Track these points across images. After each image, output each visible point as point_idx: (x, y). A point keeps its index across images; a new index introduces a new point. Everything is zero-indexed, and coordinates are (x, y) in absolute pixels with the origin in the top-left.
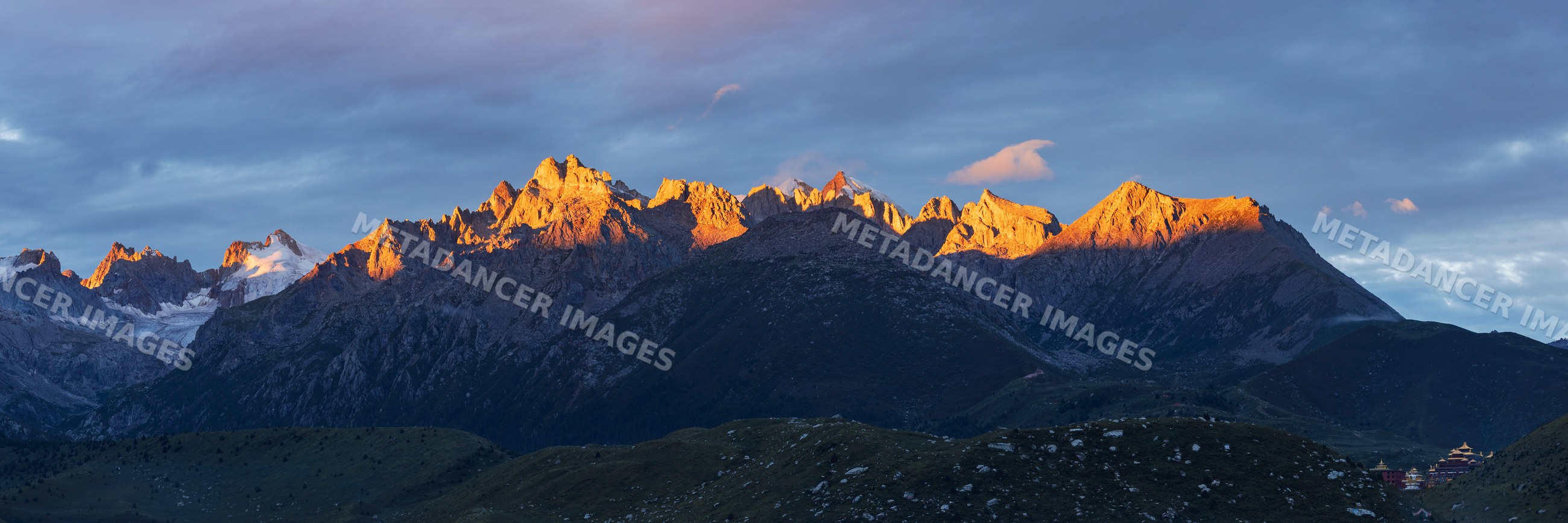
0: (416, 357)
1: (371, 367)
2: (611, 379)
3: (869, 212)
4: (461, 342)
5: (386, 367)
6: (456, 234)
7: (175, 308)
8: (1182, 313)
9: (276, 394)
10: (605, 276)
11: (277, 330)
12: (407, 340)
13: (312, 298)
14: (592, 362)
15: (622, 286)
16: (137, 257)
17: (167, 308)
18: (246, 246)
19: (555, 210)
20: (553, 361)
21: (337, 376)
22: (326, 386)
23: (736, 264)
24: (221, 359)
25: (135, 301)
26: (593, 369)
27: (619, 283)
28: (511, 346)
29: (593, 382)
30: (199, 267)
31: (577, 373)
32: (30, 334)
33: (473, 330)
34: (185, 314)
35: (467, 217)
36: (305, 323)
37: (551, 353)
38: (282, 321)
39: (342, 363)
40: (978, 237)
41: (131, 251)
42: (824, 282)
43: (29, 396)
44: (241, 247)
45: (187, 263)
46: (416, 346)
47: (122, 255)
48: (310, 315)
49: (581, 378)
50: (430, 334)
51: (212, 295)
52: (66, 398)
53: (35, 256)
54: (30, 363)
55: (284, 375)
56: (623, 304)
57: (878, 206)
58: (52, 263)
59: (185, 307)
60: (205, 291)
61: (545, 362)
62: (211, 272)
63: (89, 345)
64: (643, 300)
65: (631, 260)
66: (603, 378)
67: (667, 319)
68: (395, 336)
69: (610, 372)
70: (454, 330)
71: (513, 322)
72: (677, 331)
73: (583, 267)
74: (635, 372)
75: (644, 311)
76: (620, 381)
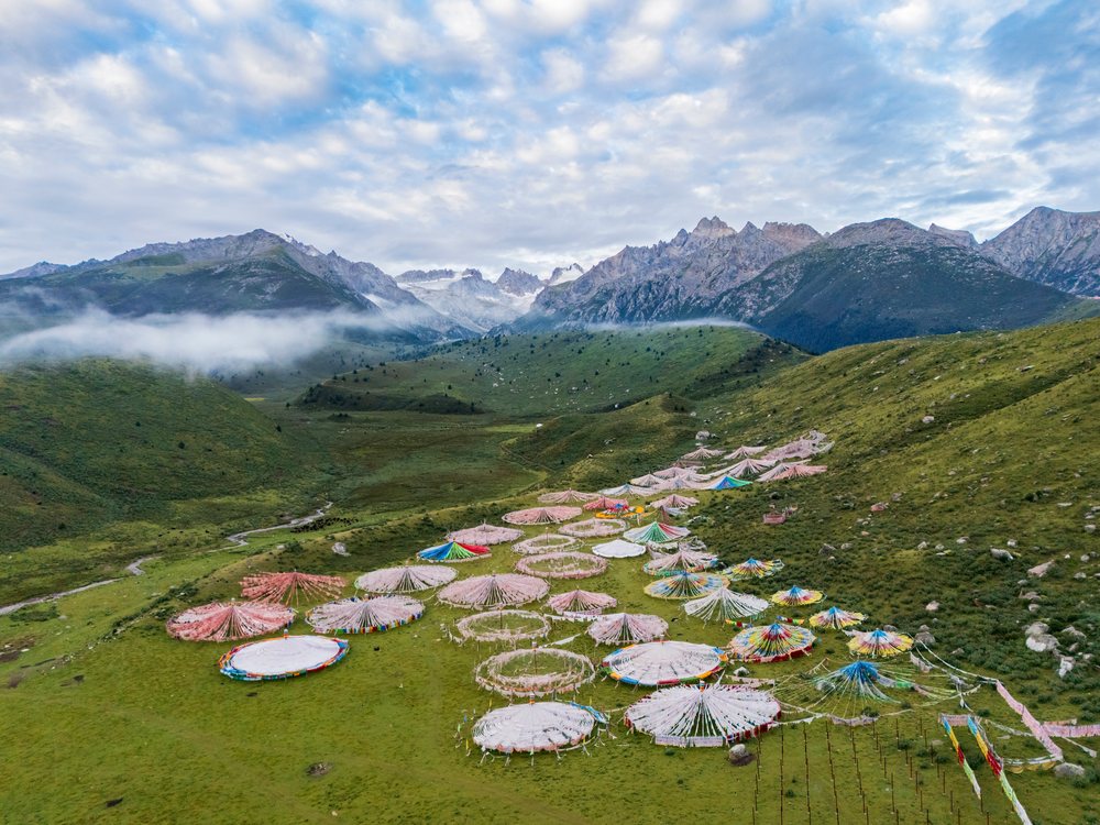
0: (646, 305)
1: (622, 310)
2: (762, 313)
4: (670, 297)
5: (630, 310)
6: (660, 253)
7: (531, 294)
10: (747, 263)
11: (574, 296)
12: (641, 297)
13: (591, 281)
14: (749, 304)
15: (757, 268)
17: (527, 294)
20: (725, 304)
21: (604, 314)
22: (599, 319)
23: (830, 250)
24: (547, 311)
25: (514, 291)
26: (751, 308)
27: (756, 266)
28: (698, 298)
29: (751, 315)
30: (540, 278)
31: (741, 310)
33: (677, 291)
35: (665, 245)
36: (587, 293)
37: (724, 300)
38: (576, 292)
39: (607, 308)
42: (894, 255)
43: (460, 327)
46: (646, 300)
48: (590, 289)
49: (743, 312)
50: (653, 293)
56: (762, 274)
58: (478, 275)
61: (720, 305)
64: (776, 271)
65: (761, 254)
66: (756, 312)
67: (792, 280)
68: (635, 294)
69: (760, 308)
70: (666, 291)
71: (698, 286)
72: (799, 286)
73: (735, 258)
74: (776, 309)
75: (778, 277)
76: (768, 314)
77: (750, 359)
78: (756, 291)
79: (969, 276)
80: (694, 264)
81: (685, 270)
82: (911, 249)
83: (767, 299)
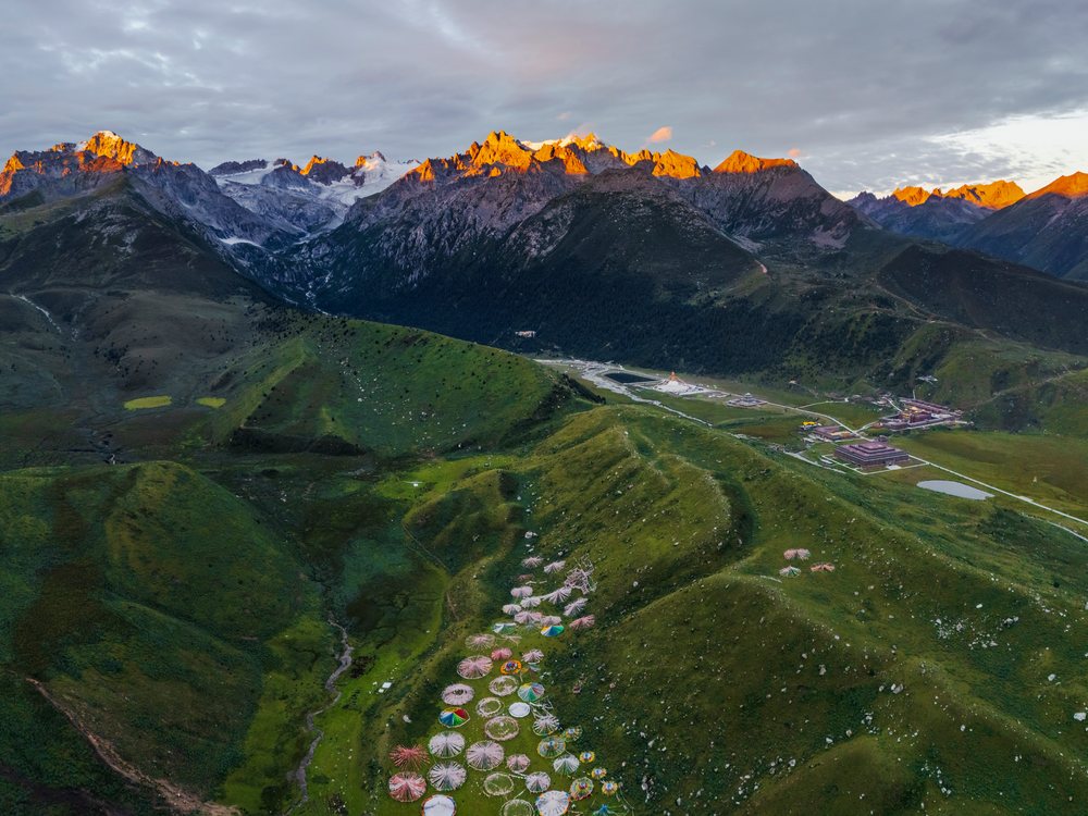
0: (449, 233)
1: (429, 237)
2: (544, 252)
3: (616, 155)
4: (469, 227)
5: (436, 237)
6: (456, 166)
7: (338, 183)
8: (774, 214)
9: (386, 246)
11: (384, 211)
12: (445, 224)
13: (398, 195)
14: (534, 243)
16: (322, 162)
17: (334, 183)
18: (365, 158)
19: (497, 155)
20: (515, 240)
21: (414, 241)
22: (410, 245)
24: (360, 224)
25: (322, 181)
26: (535, 247)
28: (492, 230)
29: (535, 253)
30: (347, 166)
31: (527, 248)
32: (280, 199)
33: (475, 220)
34: (342, 186)
35: (461, 157)
36: (395, 207)
38: (385, 205)
39: (416, 234)
40: (666, 169)
41: (320, 159)
42: (640, 207)
44: (363, 158)
45: (342, 165)
46: (449, 226)
47: (317, 161)
48: (398, 203)
49: (529, 251)
50: (455, 221)
51: (352, 178)
52: (295, 230)
53: (282, 161)
54: (280, 213)
55: (389, 235)
56: (543, 212)
57: (619, 152)
58: (289, 165)
59: (341, 183)
60: (349, 176)
62: (351, 168)
63: (304, 205)
64: (554, 211)
65: (541, 187)
66: (539, 251)
67: (565, 221)
68: (439, 222)
69: (543, 248)
70: (466, 219)
71: (492, 216)
72: (571, 227)
73: (521, 191)
74: (555, 249)
75: (555, 217)
76: (548, 254)
77: (545, 407)
78: (539, 231)
79: (689, 233)
80: (488, 193)
81: (480, 199)
82: (651, 202)
83: (548, 238)
